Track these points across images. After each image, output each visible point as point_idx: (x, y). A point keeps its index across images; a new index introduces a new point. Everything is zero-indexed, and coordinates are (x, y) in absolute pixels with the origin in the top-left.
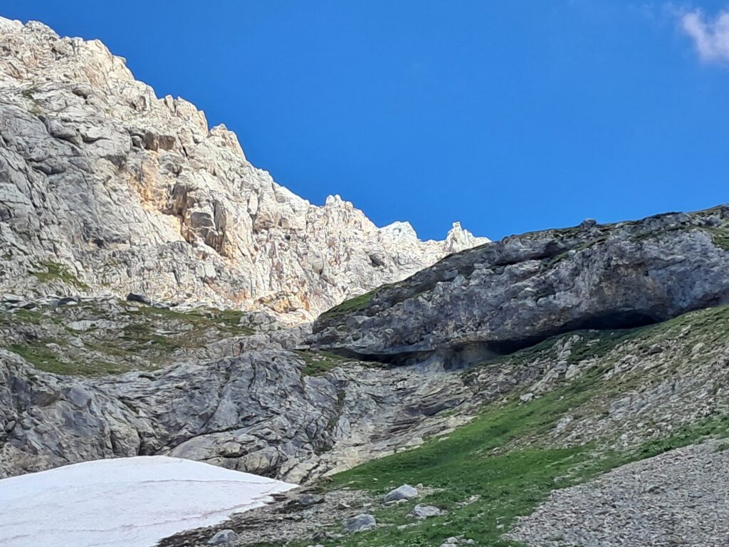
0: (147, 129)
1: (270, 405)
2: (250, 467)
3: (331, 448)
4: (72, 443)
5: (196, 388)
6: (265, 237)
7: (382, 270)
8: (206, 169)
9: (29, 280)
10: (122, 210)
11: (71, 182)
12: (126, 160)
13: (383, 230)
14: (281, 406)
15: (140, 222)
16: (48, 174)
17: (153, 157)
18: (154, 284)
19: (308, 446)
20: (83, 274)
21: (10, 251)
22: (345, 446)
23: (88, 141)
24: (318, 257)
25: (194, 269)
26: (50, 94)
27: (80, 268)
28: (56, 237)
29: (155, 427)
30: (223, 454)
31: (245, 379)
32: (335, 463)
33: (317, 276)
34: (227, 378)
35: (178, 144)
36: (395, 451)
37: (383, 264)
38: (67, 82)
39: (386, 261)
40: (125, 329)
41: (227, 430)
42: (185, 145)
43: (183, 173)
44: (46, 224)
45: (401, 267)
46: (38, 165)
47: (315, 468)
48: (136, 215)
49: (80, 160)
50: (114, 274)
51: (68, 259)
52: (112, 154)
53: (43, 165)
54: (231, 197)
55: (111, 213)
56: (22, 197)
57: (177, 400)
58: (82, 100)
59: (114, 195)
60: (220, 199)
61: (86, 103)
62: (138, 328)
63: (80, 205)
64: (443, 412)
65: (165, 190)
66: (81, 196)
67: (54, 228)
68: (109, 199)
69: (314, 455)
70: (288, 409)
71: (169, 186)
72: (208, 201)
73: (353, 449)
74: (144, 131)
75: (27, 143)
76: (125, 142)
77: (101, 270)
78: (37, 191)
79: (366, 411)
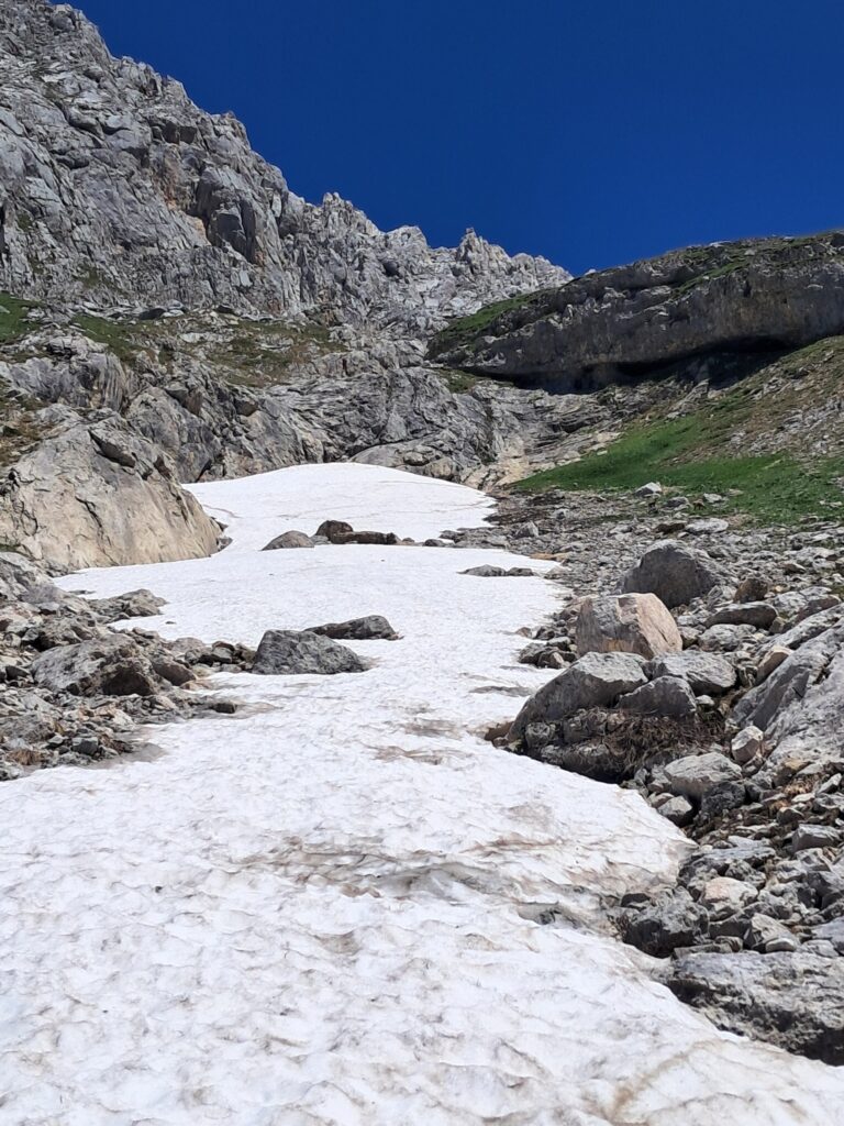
0: (168, 118)
1: (434, 420)
2: (436, 474)
3: (494, 460)
4: (274, 448)
5: (364, 403)
6: (292, 243)
7: (397, 281)
8: (229, 165)
9: (75, 286)
10: (148, 209)
11: (94, 176)
12: (148, 154)
13: (391, 234)
14: (443, 421)
15: (166, 223)
16: (72, 167)
17: (175, 150)
18: (191, 292)
19: (475, 457)
20: (119, 279)
21: (52, 254)
22: (506, 458)
23: (109, 131)
24: (340, 265)
25: (229, 277)
26: (61, 76)
27: (116, 274)
28: (89, 238)
29: (332, 437)
30: (409, 462)
31: (407, 395)
32: (503, 473)
33: (339, 286)
34: (389, 394)
35: (199, 136)
36: (556, 463)
37: (398, 274)
38: (76, 63)
39: (401, 270)
40: (232, 342)
41: (399, 441)
42: (206, 137)
43: (207, 169)
44: (78, 224)
45: (415, 277)
46: (62, 157)
47: (487, 476)
48: (162, 215)
49: (102, 152)
50: (149, 281)
51: (103, 262)
52: (134, 147)
53: (66, 157)
54: (257, 197)
55: (137, 213)
56: (52, 194)
57: (348, 413)
58: (95, 84)
59: (138, 192)
60: (248, 200)
61: (99, 87)
62: (243, 342)
63: (106, 202)
64: (584, 428)
65: (188, 188)
66: (106, 192)
67: (85, 229)
68: (133, 197)
69: (483, 466)
70: (450, 424)
71: (193, 184)
72: (234, 201)
73: (513, 460)
74: (164, 121)
75: (48, 132)
76: (147, 133)
77: (135, 276)
78: (66, 188)
79: (512, 427)
